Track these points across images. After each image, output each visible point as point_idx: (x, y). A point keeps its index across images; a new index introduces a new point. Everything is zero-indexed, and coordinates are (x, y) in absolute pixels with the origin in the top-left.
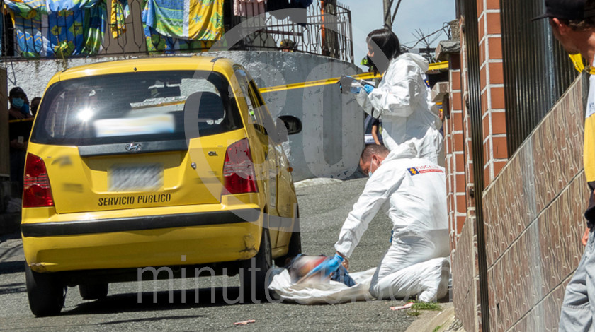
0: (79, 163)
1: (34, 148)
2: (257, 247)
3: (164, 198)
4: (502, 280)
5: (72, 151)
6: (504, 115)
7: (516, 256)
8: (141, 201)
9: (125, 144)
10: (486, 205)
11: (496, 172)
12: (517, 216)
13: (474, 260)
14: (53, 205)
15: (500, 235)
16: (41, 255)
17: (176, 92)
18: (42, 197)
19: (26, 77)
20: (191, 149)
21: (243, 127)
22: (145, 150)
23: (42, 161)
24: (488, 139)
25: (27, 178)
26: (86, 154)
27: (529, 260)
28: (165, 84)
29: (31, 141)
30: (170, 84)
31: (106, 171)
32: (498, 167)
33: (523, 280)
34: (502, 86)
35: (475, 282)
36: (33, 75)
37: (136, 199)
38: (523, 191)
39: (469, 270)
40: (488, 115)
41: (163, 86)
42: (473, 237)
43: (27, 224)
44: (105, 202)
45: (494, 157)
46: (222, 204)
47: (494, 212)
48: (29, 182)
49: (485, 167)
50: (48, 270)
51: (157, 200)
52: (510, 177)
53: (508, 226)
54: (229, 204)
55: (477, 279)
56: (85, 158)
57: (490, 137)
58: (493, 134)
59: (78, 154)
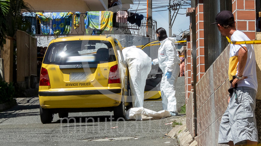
0: (59, 72)
1: (44, 65)
2: (120, 102)
3: (88, 84)
4: (201, 115)
5: (57, 67)
6: (204, 57)
7: (206, 106)
8: (80, 85)
9: (75, 65)
10: (197, 88)
11: (201, 77)
12: (207, 92)
13: (193, 108)
14: (50, 85)
15: (201, 99)
16: (45, 102)
17: (94, 48)
18: (46, 82)
19: (44, 42)
20: (99, 68)
21: (116, 60)
22: (82, 67)
23: (46, 70)
24: (198, 66)
25: (41, 76)
26: (62, 68)
27: (211, 108)
28: (90, 45)
29: (43, 63)
30: (92, 45)
31: (69, 74)
32: (201, 75)
33: (209, 114)
34: (204, 47)
35: (193, 115)
36: (46, 41)
37: (79, 84)
38: (209, 84)
39: (191, 111)
40: (198, 57)
41: (89, 45)
42: (193, 99)
43: (41, 92)
44: (68, 85)
45: (200, 72)
46: (108, 87)
47: (200, 91)
48: (42, 77)
49: (197, 75)
50: (48, 108)
51: (86, 85)
52: (205, 79)
53: (204, 96)
54: (111, 87)
55: (193, 114)
56: (61, 69)
57: (199, 65)
58: (200, 64)
59: (59, 68)
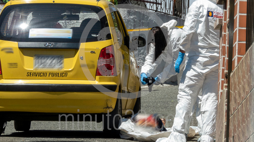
0: (17, 52)
2: (114, 106)
3: (64, 75)
4: (236, 123)
5: (14, 45)
6: (246, 31)
7: (244, 108)
8: (51, 75)
9: (45, 43)
10: (232, 81)
11: (238, 62)
12: (246, 86)
13: (225, 114)
14: (1, 74)
15: (237, 97)
17: (77, 18)
20: (81, 49)
21: (111, 39)
22: (55, 47)
24: (236, 44)
26: (22, 46)
27: (250, 110)
28: (71, 13)
30: (74, 13)
31: (33, 57)
32: (239, 59)
33: (247, 122)
34: (246, 14)
35: (224, 126)
37: (48, 74)
38: (250, 72)
39: (222, 119)
40: (237, 30)
41: (70, 14)
42: (226, 100)
44: (30, 75)
45: (238, 54)
46: (96, 81)
47: (235, 84)
49: (233, 60)
51: (59, 75)
52: (244, 64)
53: (242, 91)
54: (100, 81)
55: (225, 124)
56: (21, 48)
57: (237, 43)
58: (239, 41)
59: (17, 47)
